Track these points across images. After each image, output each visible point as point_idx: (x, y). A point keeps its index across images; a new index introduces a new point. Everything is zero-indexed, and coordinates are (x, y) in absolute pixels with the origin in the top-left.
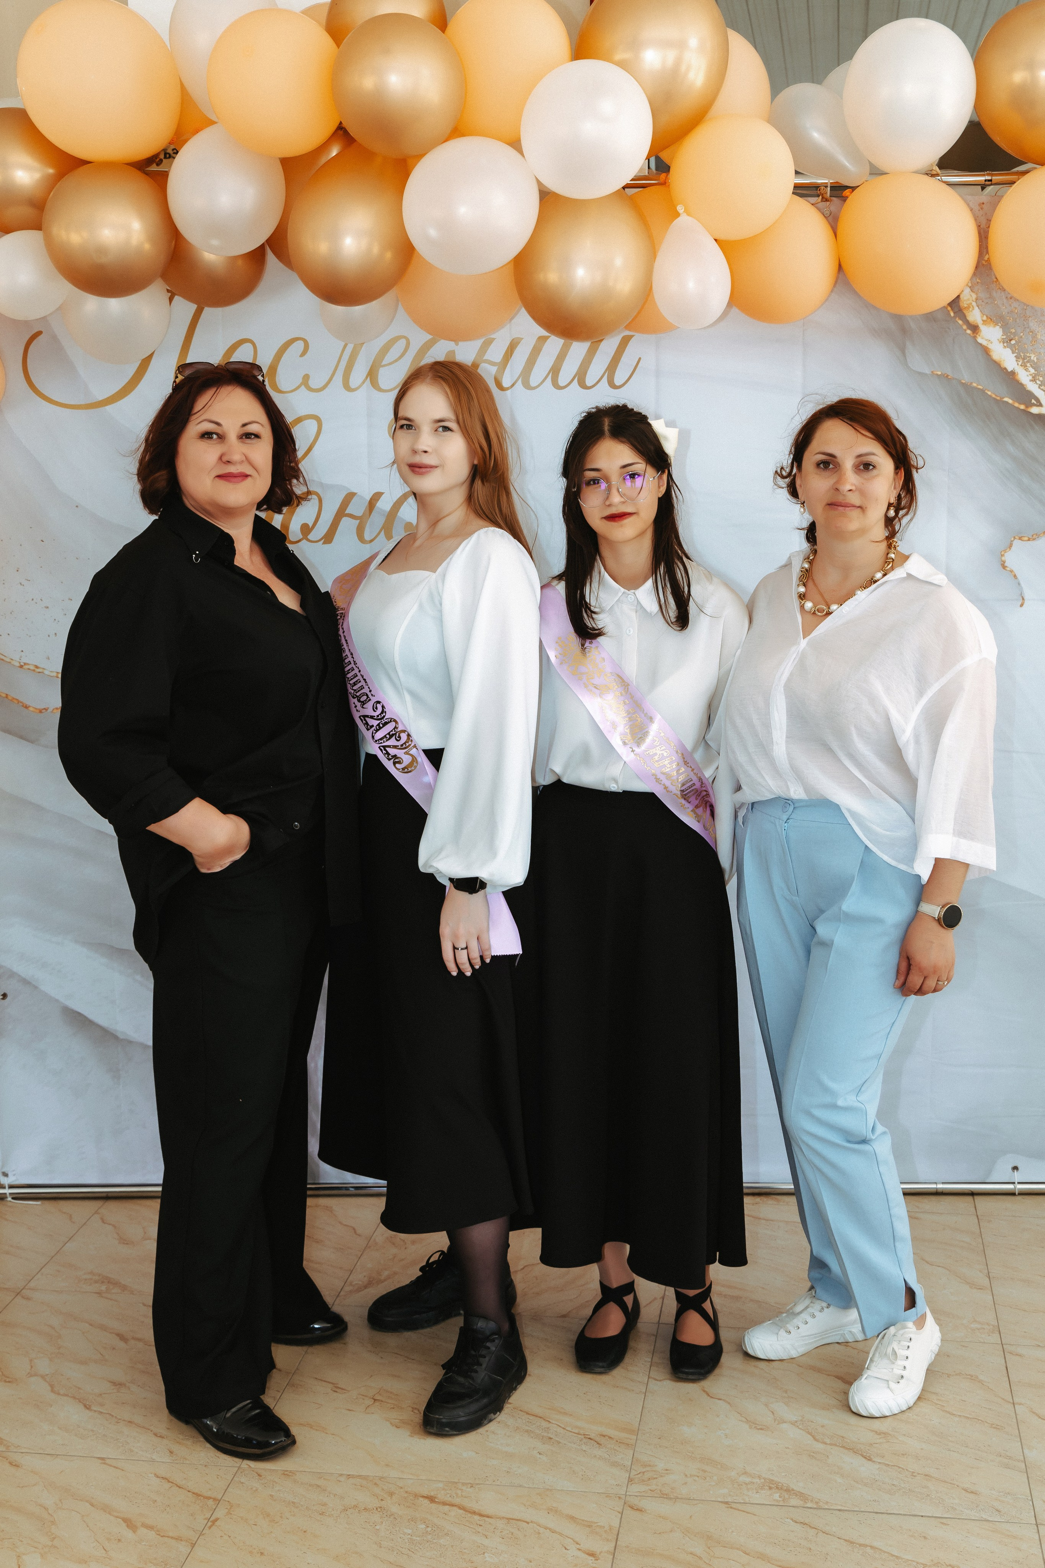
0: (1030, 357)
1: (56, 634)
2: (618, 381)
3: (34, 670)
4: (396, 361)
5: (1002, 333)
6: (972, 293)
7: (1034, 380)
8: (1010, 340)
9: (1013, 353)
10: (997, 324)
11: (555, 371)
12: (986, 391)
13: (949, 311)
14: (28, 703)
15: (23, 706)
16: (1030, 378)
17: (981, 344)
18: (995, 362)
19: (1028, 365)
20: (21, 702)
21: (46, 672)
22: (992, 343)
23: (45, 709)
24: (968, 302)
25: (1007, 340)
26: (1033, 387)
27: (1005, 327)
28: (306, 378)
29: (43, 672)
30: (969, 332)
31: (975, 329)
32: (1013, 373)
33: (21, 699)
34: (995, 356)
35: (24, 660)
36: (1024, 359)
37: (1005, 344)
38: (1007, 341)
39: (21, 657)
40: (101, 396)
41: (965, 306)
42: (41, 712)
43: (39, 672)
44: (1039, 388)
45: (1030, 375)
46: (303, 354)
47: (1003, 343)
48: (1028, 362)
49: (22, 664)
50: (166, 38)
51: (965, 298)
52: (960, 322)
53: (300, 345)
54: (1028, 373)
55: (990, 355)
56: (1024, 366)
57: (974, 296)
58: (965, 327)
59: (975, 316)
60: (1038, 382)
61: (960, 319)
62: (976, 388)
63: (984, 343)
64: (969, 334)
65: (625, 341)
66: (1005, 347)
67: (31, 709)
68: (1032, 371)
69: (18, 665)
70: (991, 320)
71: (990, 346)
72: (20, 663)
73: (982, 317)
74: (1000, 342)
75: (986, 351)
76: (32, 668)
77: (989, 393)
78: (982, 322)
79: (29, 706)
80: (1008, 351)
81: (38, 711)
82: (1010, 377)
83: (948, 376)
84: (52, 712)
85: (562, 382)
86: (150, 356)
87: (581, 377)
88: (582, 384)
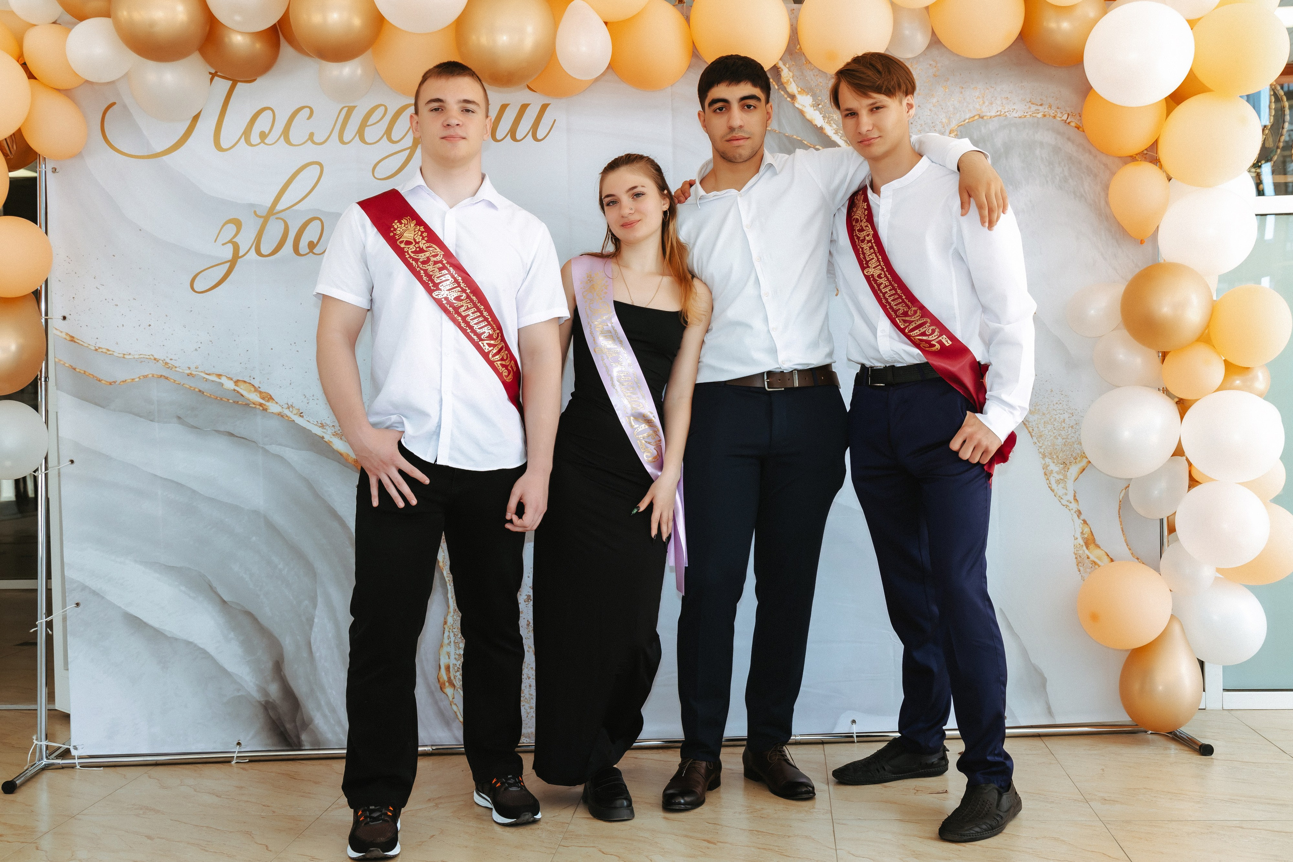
0: (833, 117)
1: (123, 325)
2: (539, 136)
3: (106, 353)
4: (378, 122)
5: (812, 100)
6: (789, 72)
7: (836, 133)
8: (818, 105)
9: (821, 114)
10: (808, 94)
12: (803, 141)
13: (774, 85)
14: (101, 377)
15: (97, 380)
16: (834, 131)
17: (798, 108)
18: (808, 120)
19: (832, 122)
20: (96, 377)
21: (115, 354)
22: (805, 107)
23: (114, 382)
24: (787, 79)
25: (815, 105)
26: (836, 138)
27: (814, 96)
28: (312, 135)
29: (113, 354)
30: (789, 99)
31: (793, 97)
32: (821, 128)
33: (95, 375)
34: (808, 116)
35: (98, 345)
36: (828, 118)
37: (815, 108)
39: (96, 343)
40: (159, 150)
41: (785, 81)
42: (110, 384)
43: (110, 354)
44: (841, 138)
45: (834, 129)
46: (309, 118)
47: (814, 107)
48: (831, 120)
49: (97, 348)
51: (785, 76)
52: (782, 93)
53: (306, 112)
54: (832, 128)
55: (804, 116)
56: (829, 123)
57: (791, 74)
58: (786, 96)
59: (793, 88)
60: (839, 134)
61: (783, 91)
62: (795, 139)
63: (800, 107)
64: (789, 101)
65: (544, 107)
66: (815, 110)
67: (103, 382)
68: (835, 126)
69: (94, 349)
70: (804, 91)
71: (804, 109)
72: (95, 347)
73: (798, 89)
74: (811, 106)
75: (801, 113)
76: (104, 351)
77: (805, 142)
78: (797, 92)
79: (102, 380)
80: (817, 112)
81: (108, 384)
82: (820, 130)
83: (775, 131)
84: (119, 384)
85: (499, 137)
86: (196, 118)
87: (513, 133)
88: (514, 138)
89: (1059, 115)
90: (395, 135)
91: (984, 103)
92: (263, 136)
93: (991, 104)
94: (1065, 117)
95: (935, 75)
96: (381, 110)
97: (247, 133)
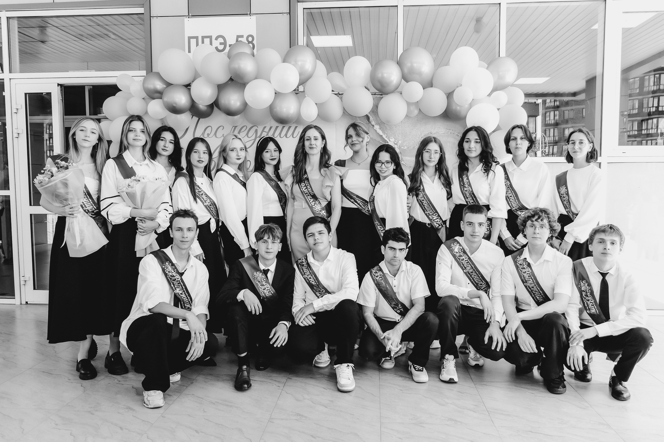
0: (385, 132)
2: (294, 136)
5: (379, 127)
7: (386, 137)
11: (280, 134)
12: (376, 139)
24: (371, 120)
26: (386, 139)
27: (380, 125)
28: (223, 135)
31: (373, 126)
38: (380, 129)
46: (222, 130)
50: (192, 59)
52: (370, 124)
53: (222, 128)
56: (384, 134)
57: (373, 119)
59: (373, 123)
63: (375, 129)
65: (296, 127)
70: (376, 124)
75: (376, 131)
82: (381, 136)
85: (282, 136)
86: (187, 129)
87: (286, 135)
88: (286, 137)
89: (455, 133)
90: (249, 136)
91: (432, 129)
92: (208, 135)
93: (434, 129)
94: (457, 134)
95: (417, 120)
96: (245, 128)
97: (203, 134)
